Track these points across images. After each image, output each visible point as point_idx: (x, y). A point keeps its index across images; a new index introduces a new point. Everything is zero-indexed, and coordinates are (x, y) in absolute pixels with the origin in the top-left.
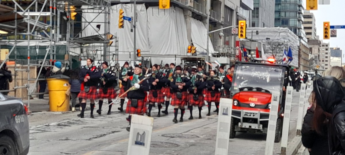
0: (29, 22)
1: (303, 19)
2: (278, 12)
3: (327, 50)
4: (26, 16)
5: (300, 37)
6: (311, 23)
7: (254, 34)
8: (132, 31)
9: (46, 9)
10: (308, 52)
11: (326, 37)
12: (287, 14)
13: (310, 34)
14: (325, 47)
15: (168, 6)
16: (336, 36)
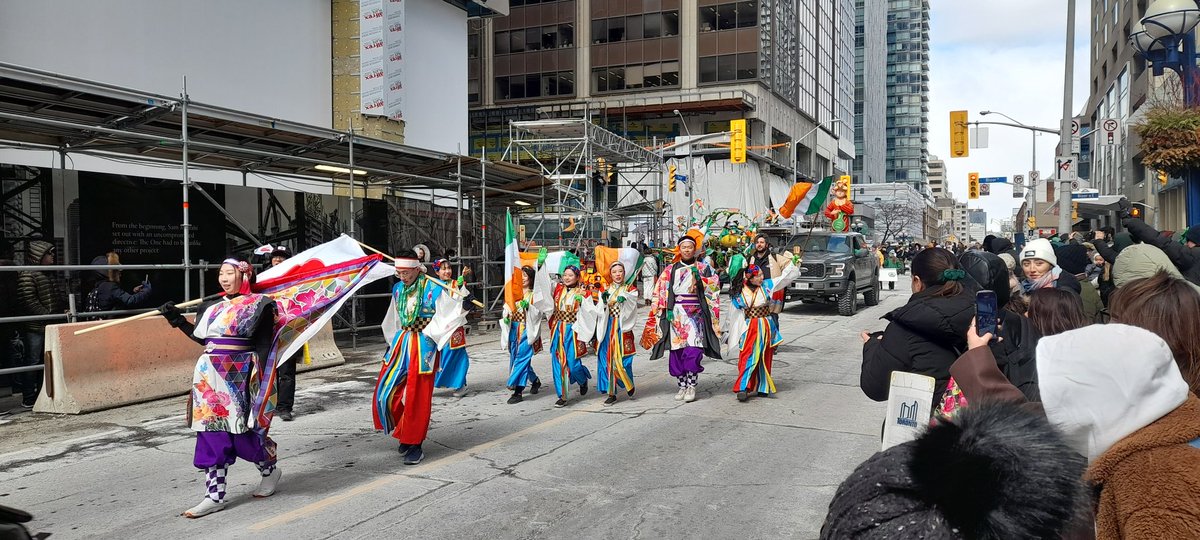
0: (560, 189)
1: (928, 169)
2: (891, 160)
3: (963, 212)
4: (554, 180)
5: (925, 196)
6: (939, 174)
7: (858, 193)
8: (687, 194)
9: (582, 170)
10: (936, 216)
11: (973, 195)
12: (905, 163)
13: (939, 190)
14: (961, 209)
15: (743, 160)
16: (988, 194)
